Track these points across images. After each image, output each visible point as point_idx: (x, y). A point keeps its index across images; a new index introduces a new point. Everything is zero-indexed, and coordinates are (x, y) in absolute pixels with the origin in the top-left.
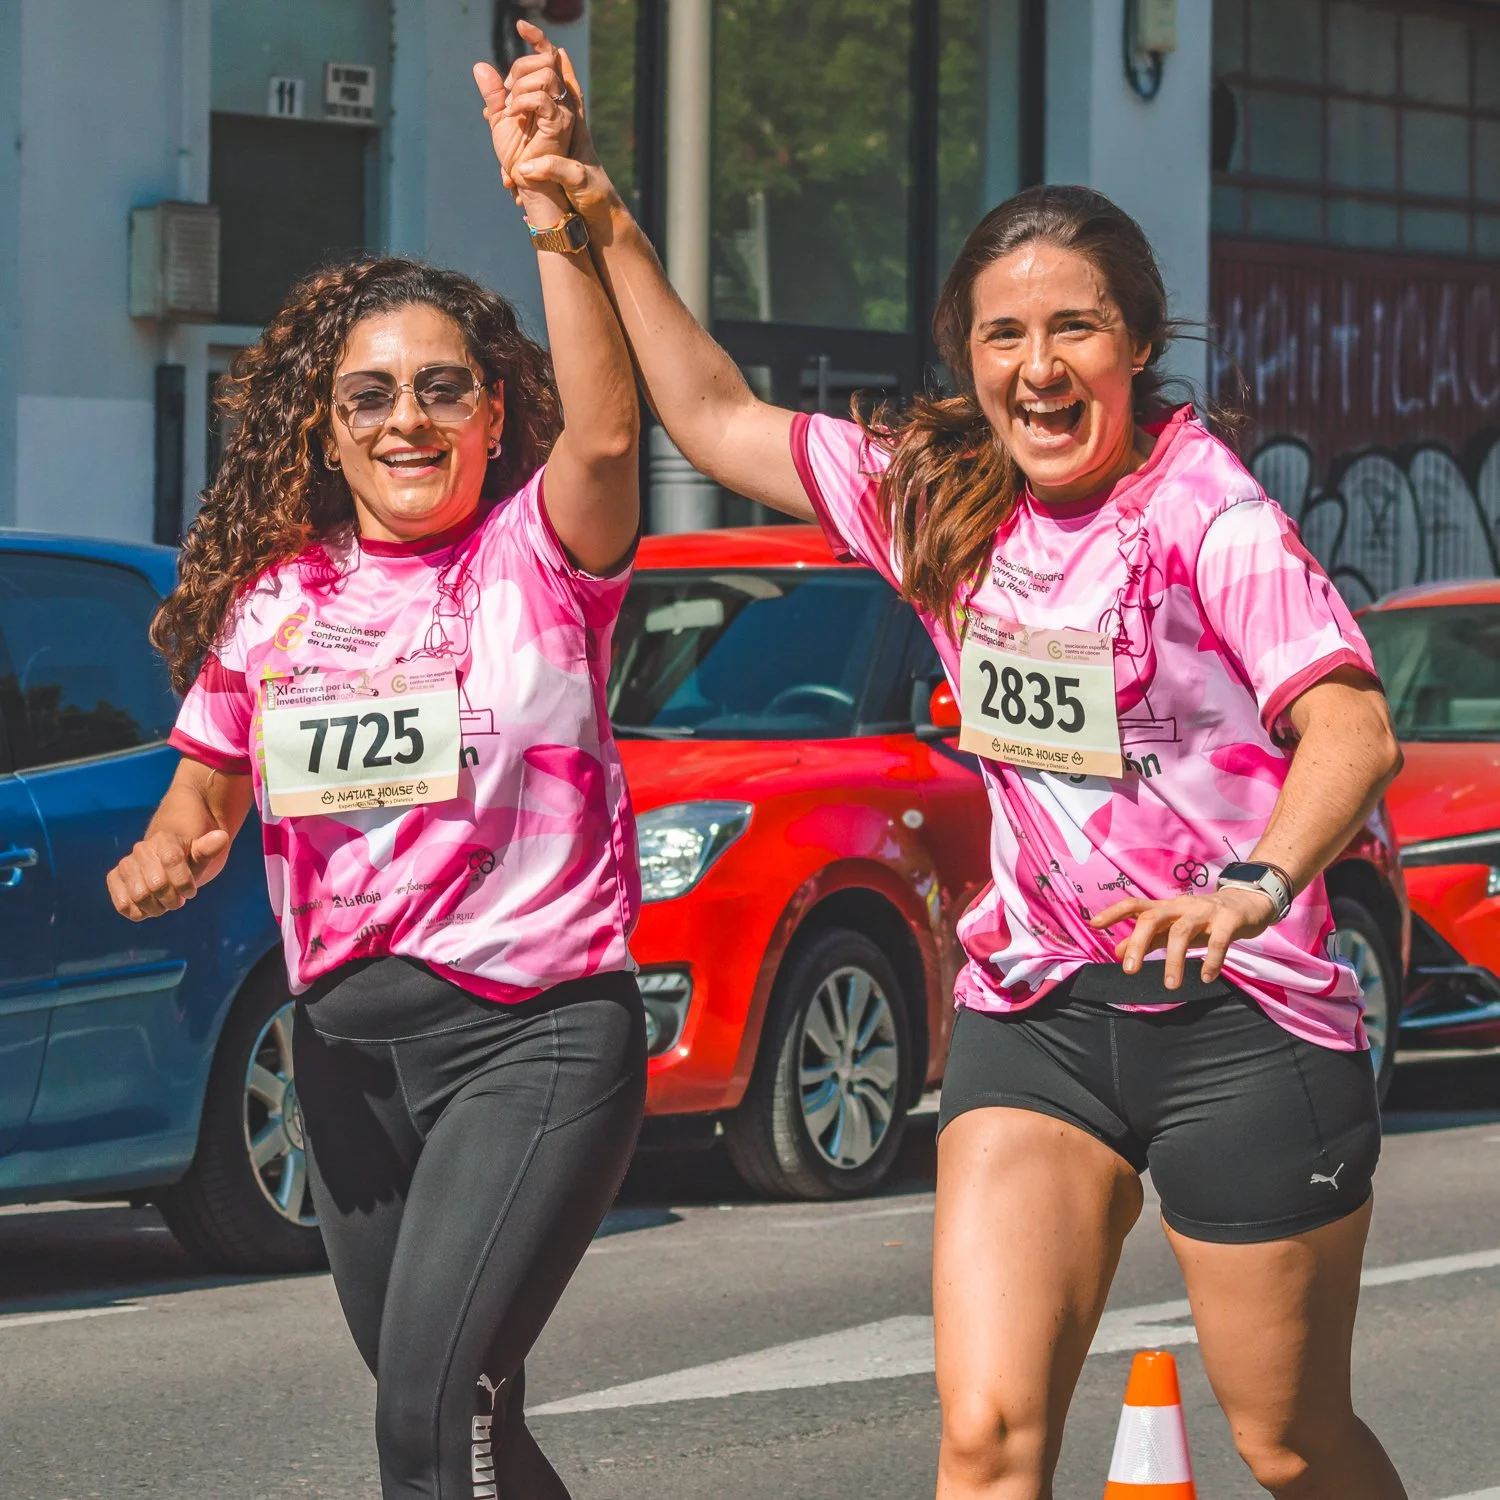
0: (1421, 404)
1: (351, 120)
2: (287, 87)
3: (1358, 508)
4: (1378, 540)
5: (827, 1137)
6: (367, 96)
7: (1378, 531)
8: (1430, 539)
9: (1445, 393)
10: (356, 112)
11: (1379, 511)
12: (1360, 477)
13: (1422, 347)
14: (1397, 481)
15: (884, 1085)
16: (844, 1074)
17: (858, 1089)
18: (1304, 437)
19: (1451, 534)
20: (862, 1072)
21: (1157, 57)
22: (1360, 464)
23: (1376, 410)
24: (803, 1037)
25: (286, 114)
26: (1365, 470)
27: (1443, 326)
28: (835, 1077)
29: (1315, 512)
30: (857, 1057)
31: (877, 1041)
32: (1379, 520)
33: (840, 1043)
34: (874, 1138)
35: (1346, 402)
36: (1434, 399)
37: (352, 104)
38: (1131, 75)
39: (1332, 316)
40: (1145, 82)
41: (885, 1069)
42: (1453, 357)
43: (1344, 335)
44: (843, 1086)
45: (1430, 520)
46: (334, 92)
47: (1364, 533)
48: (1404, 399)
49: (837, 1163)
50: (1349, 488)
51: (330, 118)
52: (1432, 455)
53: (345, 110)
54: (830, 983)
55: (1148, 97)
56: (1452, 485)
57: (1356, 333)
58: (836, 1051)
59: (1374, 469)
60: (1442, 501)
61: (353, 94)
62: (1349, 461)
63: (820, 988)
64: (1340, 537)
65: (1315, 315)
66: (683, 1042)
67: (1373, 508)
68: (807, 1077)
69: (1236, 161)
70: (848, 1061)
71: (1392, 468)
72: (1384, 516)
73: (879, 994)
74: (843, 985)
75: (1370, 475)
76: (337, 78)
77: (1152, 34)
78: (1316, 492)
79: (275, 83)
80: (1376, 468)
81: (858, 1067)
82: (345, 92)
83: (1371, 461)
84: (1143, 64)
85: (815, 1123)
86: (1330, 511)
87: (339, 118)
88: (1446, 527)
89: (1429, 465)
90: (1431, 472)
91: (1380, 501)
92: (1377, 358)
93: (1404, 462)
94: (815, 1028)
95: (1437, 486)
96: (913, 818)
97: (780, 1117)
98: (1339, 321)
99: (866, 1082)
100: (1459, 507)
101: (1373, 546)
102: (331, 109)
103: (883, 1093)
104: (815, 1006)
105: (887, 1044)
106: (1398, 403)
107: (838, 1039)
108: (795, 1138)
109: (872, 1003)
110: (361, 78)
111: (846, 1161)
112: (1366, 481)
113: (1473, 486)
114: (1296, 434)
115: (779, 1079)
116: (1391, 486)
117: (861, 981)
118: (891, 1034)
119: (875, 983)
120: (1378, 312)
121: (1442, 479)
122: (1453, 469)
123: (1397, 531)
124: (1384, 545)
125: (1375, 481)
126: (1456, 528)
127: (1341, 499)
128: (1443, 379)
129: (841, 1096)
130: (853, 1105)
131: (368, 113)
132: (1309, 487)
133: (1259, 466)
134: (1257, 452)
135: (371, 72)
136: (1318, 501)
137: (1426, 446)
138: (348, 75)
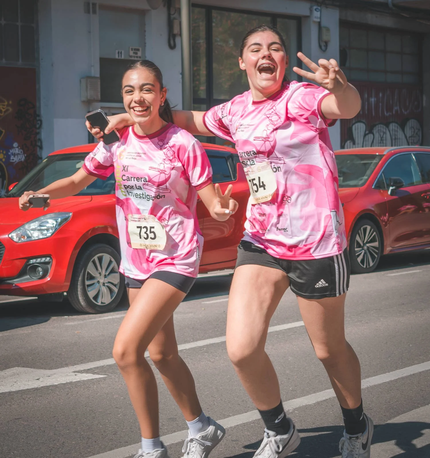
0: (391, 114)
1: (136, 59)
2: (120, 52)
3: (377, 135)
4: (382, 142)
6: (140, 54)
7: (381, 140)
8: (394, 141)
9: (397, 111)
10: (137, 57)
11: (382, 136)
12: (377, 129)
13: (391, 102)
14: (386, 130)
18: (364, 121)
19: (399, 140)
21: (326, 43)
22: (377, 126)
23: (380, 115)
25: (120, 58)
26: (378, 127)
27: (396, 97)
28: (98, 282)
29: (367, 136)
31: (112, 272)
33: (100, 273)
35: (374, 114)
36: (394, 112)
37: (136, 55)
38: (320, 47)
39: (370, 96)
40: (324, 48)
42: (398, 104)
43: (373, 100)
45: (394, 137)
46: (131, 53)
47: (378, 140)
48: (387, 113)
50: (375, 131)
51: (131, 59)
52: (394, 124)
53: (134, 57)
55: (324, 51)
56: (399, 130)
57: (376, 99)
59: (380, 127)
60: (396, 133)
61: (136, 53)
62: (375, 126)
64: (373, 142)
65: (366, 96)
67: (380, 135)
69: (347, 64)
71: (385, 127)
72: (383, 137)
75: (380, 129)
76: (132, 49)
77: (325, 38)
78: (367, 132)
79: (117, 51)
80: (381, 127)
82: (134, 53)
83: (380, 125)
84: (323, 44)
86: (371, 136)
87: (133, 58)
88: (397, 139)
89: (393, 126)
90: (394, 128)
91: (382, 134)
92: (380, 104)
93: (387, 125)
95: (395, 130)
98: (372, 97)
100: (400, 135)
102: (131, 56)
105: (116, 272)
106: (385, 113)
108: (84, 298)
110: (138, 50)
112: (378, 130)
113: (403, 130)
114: (362, 120)
116: (384, 131)
120: (381, 95)
121: (396, 129)
122: (399, 127)
123: (386, 140)
124: (383, 143)
125: (381, 130)
126: (400, 139)
127: (373, 133)
128: (396, 108)
131: (140, 57)
132: (365, 131)
133: (354, 127)
134: (353, 124)
135: (140, 49)
136: (368, 134)
137: (392, 122)
138: (135, 49)
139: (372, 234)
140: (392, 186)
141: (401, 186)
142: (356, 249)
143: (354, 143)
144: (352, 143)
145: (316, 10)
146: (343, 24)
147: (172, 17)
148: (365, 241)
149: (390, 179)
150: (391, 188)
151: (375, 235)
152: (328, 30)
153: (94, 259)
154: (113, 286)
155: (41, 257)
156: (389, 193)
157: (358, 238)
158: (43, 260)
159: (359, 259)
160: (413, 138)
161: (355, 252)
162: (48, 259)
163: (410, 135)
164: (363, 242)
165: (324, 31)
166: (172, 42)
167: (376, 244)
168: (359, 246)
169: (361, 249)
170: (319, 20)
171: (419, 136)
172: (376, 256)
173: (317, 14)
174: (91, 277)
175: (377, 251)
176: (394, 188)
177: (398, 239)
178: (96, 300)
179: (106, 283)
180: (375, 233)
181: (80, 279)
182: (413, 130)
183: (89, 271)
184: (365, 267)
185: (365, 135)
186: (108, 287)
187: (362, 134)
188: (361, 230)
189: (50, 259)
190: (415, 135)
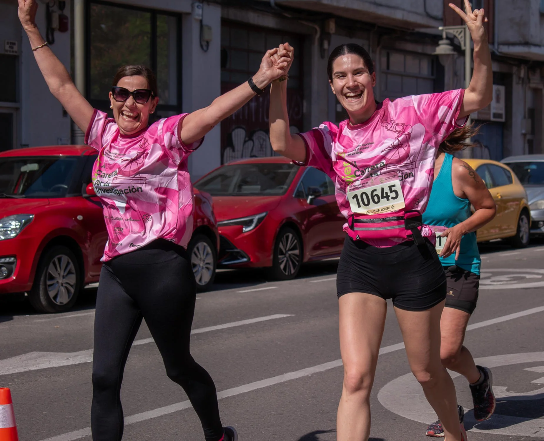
1: (12, 54)
3: (257, 143)
5: (55, 297)
6: (15, 48)
7: (261, 147)
10: (13, 52)
12: (257, 136)
15: (72, 284)
16: (60, 281)
17: (64, 285)
18: (244, 127)
20: (65, 281)
21: (208, 43)
22: (257, 133)
23: (260, 120)
24: (48, 273)
28: (58, 282)
29: (247, 143)
30: (64, 277)
31: (70, 273)
32: (261, 145)
33: (59, 274)
34: (69, 297)
35: (254, 119)
37: (12, 50)
38: (202, 46)
40: (205, 48)
41: (72, 279)
43: (253, 105)
44: (60, 285)
46: (7, 47)
47: (258, 148)
49: (58, 304)
50: (254, 138)
51: (6, 53)
53: (10, 51)
54: (56, 259)
55: (206, 51)
57: (256, 104)
58: (58, 276)
59: (260, 134)
61: (12, 48)
62: (254, 132)
63: (53, 260)
64: (252, 149)
66: (14, 275)
67: (260, 142)
68: (49, 283)
69: (228, 66)
70: (61, 277)
71: (264, 133)
73: (70, 261)
74: (60, 260)
76: (8, 43)
77: (206, 37)
78: (247, 139)
81: (64, 279)
82: (10, 47)
83: (259, 132)
84: (204, 44)
85: (52, 294)
86: (250, 143)
87: (9, 53)
91: (262, 141)
92: (261, 110)
94: (51, 270)
96: (80, 218)
97: (41, 293)
98: (252, 102)
99: (67, 283)
101: (260, 151)
102: (7, 51)
103: (72, 286)
104: (51, 265)
105: (73, 273)
107: (58, 273)
108: (46, 298)
109: (68, 263)
110: (14, 44)
111: (61, 303)
114: (242, 126)
115: (41, 283)
116: (264, 138)
117: (65, 259)
118: (74, 270)
119: (68, 258)
120: (261, 100)
123: (265, 147)
124: (263, 151)
125: (261, 137)
127: (253, 141)
129: (59, 287)
130: (63, 289)
131: (16, 52)
132: (245, 137)
133: (233, 133)
134: (233, 130)
135: (16, 43)
136: (247, 141)
138: (11, 43)
139: (293, 242)
140: (311, 195)
141: (320, 196)
142: (280, 256)
143: (234, 150)
144: (231, 150)
145: (198, 7)
146: (225, 22)
147: (51, 9)
148: (287, 249)
149: (309, 189)
150: (310, 197)
151: (296, 243)
152: (210, 28)
153: (55, 260)
154: (70, 287)
155: (5, 257)
156: (308, 201)
157: (281, 246)
158: (7, 260)
159: (282, 266)
161: (279, 259)
162: (12, 259)
164: (286, 249)
165: (206, 30)
166: (50, 37)
167: (297, 252)
168: (282, 253)
169: (283, 256)
170: (200, 18)
172: (297, 263)
173: (198, 12)
174: (52, 278)
175: (298, 259)
176: (313, 197)
177: (316, 248)
178: (55, 300)
179: (64, 283)
180: (296, 241)
181: (42, 279)
183: (50, 272)
184: (287, 274)
185: (245, 142)
186: (66, 288)
187: (242, 141)
188: (284, 239)
189: (14, 259)
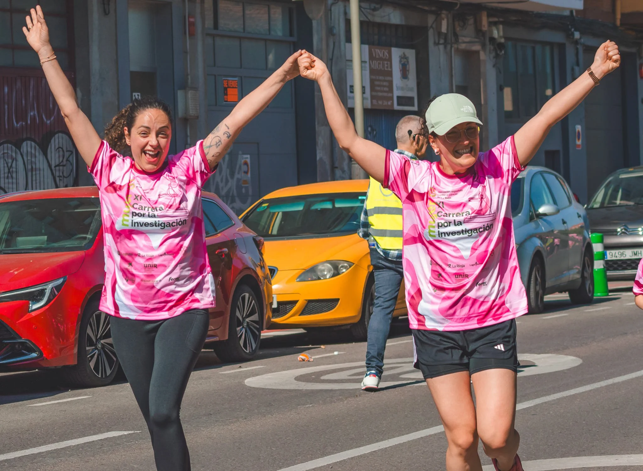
0: (24, 124)
3: (2, 163)
4: (10, 175)
7: (9, 172)
8: (30, 174)
9: (33, 119)
11: (9, 165)
13: (23, 102)
14: (16, 153)
19: (38, 172)
23: (6, 126)
26: (4, 149)
27: (31, 94)
32: (10, 168)
36: (29, 121)
42: (35, 106)
45: (29, 167)
52: (29, 143)
56: (37, 154)
60: (33, 160)
67: (7, 163)
71: (14, 148)
72: (12, 166)
75: (6, 151)
88: (36, 169)
89: (27, 146)
90: (29, 149)
91: (9, 161)
92: (6, 107)
93: (18, 146)
95: (31, 154)
100: (40, 162)
101: (8, 177)
106: (15, 123)
113: (45, 154)
116: (14, 155)
120: (6, 90)
121: (33, 151)
122: (37, 147)
123: (16, 172)
124: (12, 177)
125: (8, 153)
126: (39, 169)
128: (32, 113)
137: (27, 139)
160: (61, 168)
163: (57, 163)
171: (72, 164)
182: (61, 153)
190: (65, 163)
